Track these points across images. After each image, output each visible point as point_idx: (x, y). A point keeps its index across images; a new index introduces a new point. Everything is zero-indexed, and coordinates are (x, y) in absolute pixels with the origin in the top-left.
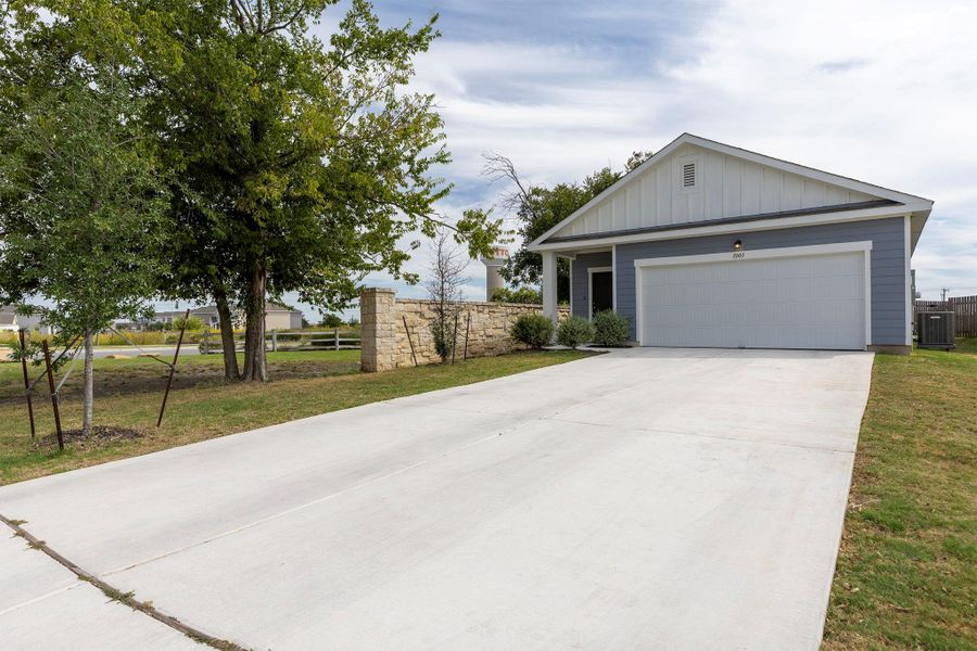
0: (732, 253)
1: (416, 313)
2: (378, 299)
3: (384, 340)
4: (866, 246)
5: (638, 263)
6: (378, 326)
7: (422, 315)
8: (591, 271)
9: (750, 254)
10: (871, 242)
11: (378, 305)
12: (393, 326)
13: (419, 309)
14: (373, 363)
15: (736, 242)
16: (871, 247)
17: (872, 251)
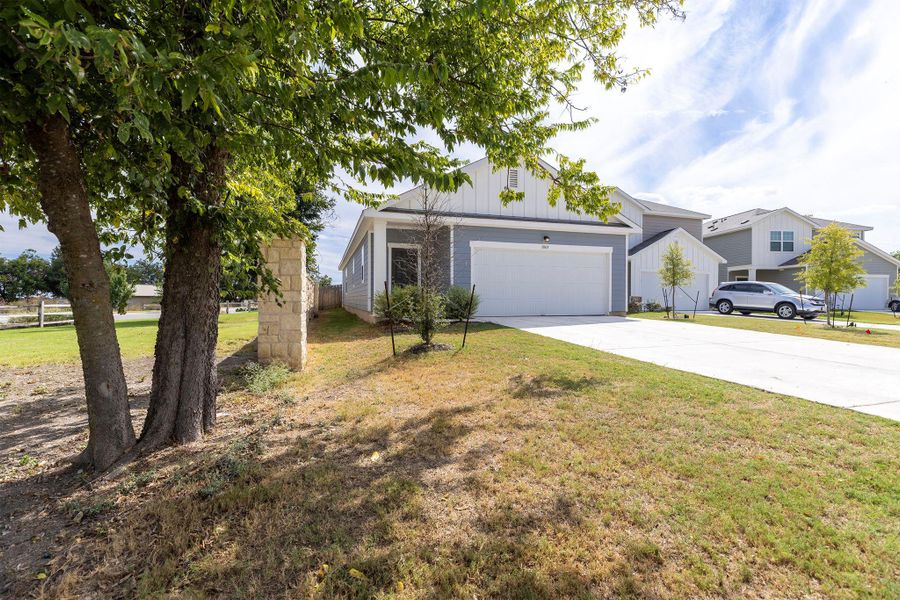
0: (541, 245)
4: (610, 250)
5: (474, 244)
8: (390, 245)
9: (553, 247)
10: (612, 248)
14: (289, 355)
15: (545, 238)
16: (612, 251)
17: (613, 254)
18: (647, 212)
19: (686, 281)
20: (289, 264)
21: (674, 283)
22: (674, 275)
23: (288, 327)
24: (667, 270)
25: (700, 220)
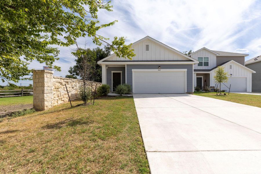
0: (158, 69)
1: (59, 83)
2: (45, 75)
3: (48, 95)
4: (186, 70)
5: (133, 70)
6: (45, 88)
7: (61, 84)
8: (112, 72)
9: (162, 70)
10: (187, 69)
11: (45, 78)
12: (52, 88)
13: (60, 82)
14: (41, 105)
15: (159, 67)
16: (187, 70)
17: (187, 71)
18: (218, 55)
19: (225, 80)
20: (41, 79)
21: (220, 82)
22: (220, 78)
23: (41, 97)
24: (217, 76)
25: (244, 57)
